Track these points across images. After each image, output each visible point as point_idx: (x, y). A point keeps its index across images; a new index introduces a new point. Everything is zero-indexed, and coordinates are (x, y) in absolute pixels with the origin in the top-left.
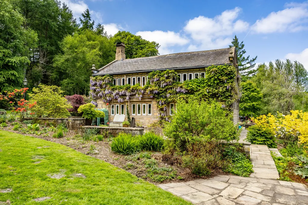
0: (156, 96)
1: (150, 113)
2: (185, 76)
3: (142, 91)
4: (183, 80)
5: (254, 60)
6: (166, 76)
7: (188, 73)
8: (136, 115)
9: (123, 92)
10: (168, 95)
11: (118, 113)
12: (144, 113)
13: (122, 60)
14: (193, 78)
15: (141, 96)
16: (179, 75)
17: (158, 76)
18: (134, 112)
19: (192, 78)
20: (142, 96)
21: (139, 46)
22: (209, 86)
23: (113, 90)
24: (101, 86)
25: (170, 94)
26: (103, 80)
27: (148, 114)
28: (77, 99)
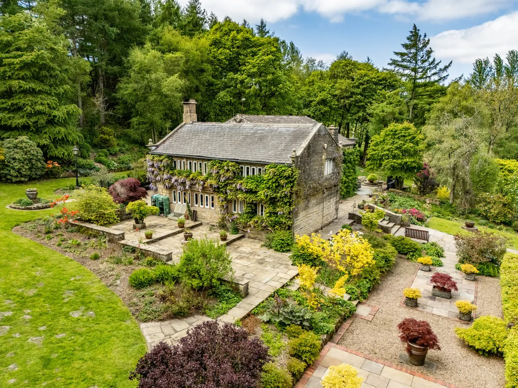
0: (217, 190)
1: (213, 206)
2: (248, 168)
3: (202, 183)
4: (246, 175)
5: (446, 68)
6: (226, 168)
7: (251, 167)
8: (199, 206)
9: (182, 179)
10: (228, 191)
11: (180, 201)
12: (207, 205)
13: (192, 124)
14: (257, 172)
15: (201, 187)
16: (242, 168)
17: (218, 167)
18: (197, 203)
19: (255, 174)
20: (201, 188)
21: (249, 50)
22: (268, 188)
23: (173, 175)
24: (160, 169)
25: (231, 190)
26: (161, 161)
27: (211, 208)
28: (131, 186)
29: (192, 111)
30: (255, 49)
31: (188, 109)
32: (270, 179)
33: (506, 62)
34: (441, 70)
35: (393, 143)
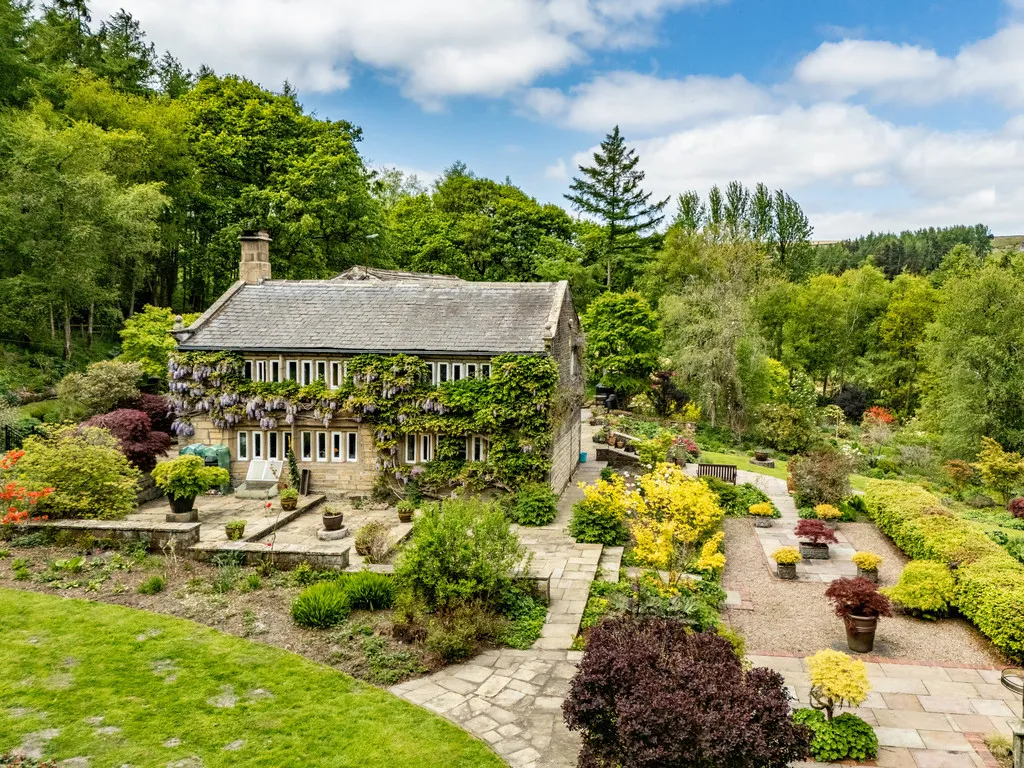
0: (373, 418)
1: (352, 452)
2: (443, 368)
3: (333, 405)
4: (439, 380)
5: (661, 205)
6: (396, 369)
7: (451, 363)
8: (315, 460)
9: (276, 403)
10: (401, 417)
11: (258, 454)
12: (337, 454)
13: (263, 283)
14: (464, 374)
15: (328, 416)
16: (430, 367)
17: (376, 368)
18: (307, 452)
19: (462, 377)
20: (330, 416)
21: (292, 142)
22: (499, 402)
23: (246, 394)
24: (205, 381)
25: (407, 414)
26: (213, 365)
27: (348, 460)
28: (135, 428)
29: (263, 257)
30: (305, 140)
31: (255, 253)
32: (502, 384)
33: (725, 201)
34: (652, 207)
35: (613, 327)
